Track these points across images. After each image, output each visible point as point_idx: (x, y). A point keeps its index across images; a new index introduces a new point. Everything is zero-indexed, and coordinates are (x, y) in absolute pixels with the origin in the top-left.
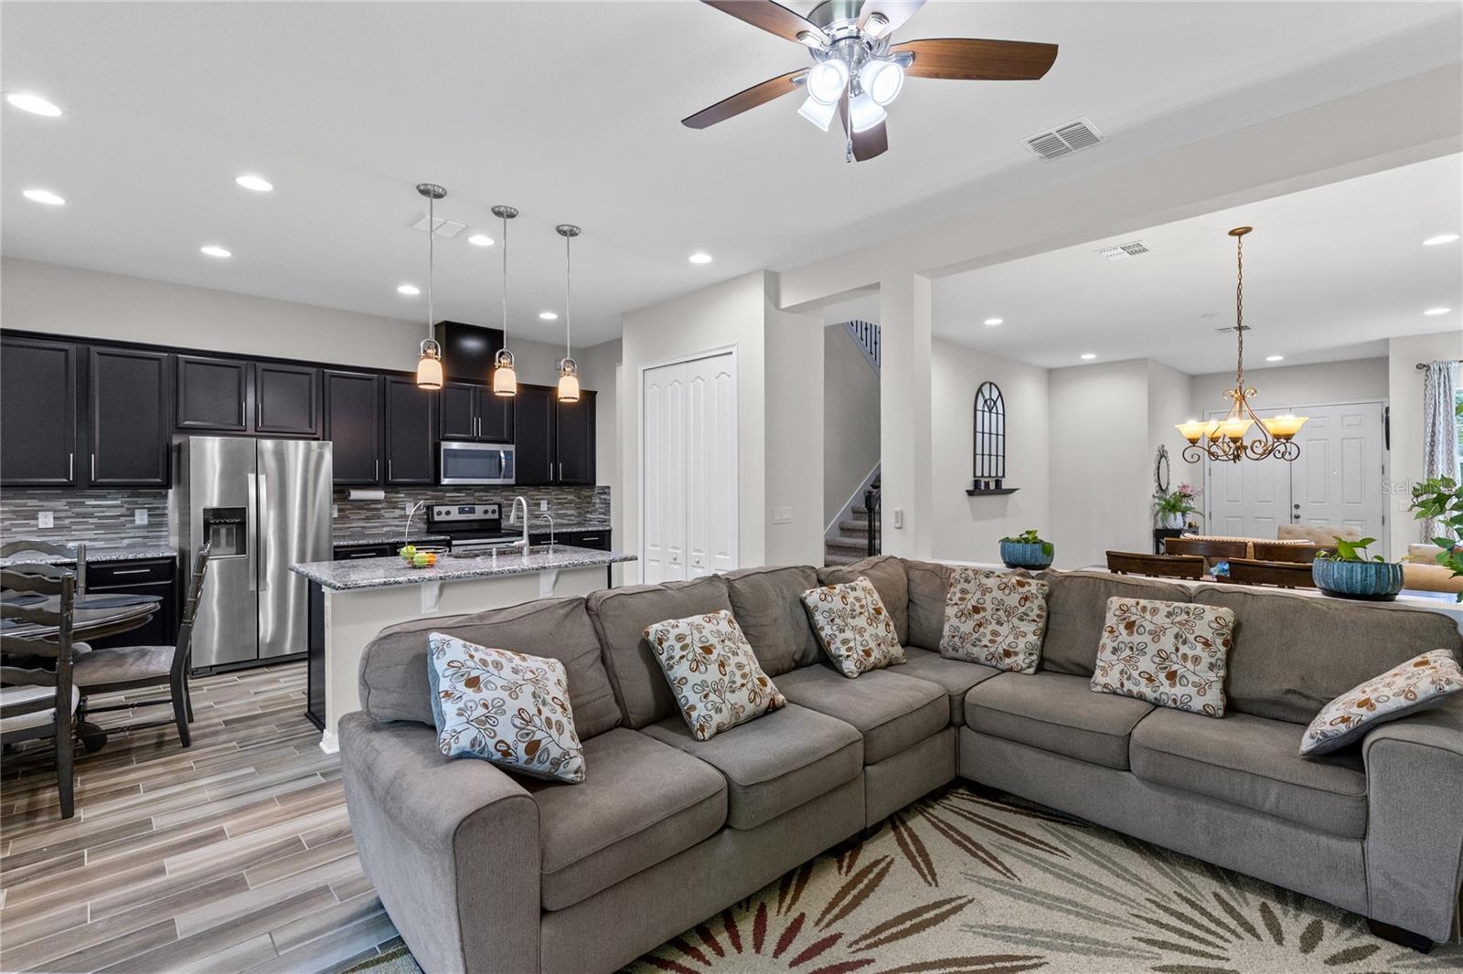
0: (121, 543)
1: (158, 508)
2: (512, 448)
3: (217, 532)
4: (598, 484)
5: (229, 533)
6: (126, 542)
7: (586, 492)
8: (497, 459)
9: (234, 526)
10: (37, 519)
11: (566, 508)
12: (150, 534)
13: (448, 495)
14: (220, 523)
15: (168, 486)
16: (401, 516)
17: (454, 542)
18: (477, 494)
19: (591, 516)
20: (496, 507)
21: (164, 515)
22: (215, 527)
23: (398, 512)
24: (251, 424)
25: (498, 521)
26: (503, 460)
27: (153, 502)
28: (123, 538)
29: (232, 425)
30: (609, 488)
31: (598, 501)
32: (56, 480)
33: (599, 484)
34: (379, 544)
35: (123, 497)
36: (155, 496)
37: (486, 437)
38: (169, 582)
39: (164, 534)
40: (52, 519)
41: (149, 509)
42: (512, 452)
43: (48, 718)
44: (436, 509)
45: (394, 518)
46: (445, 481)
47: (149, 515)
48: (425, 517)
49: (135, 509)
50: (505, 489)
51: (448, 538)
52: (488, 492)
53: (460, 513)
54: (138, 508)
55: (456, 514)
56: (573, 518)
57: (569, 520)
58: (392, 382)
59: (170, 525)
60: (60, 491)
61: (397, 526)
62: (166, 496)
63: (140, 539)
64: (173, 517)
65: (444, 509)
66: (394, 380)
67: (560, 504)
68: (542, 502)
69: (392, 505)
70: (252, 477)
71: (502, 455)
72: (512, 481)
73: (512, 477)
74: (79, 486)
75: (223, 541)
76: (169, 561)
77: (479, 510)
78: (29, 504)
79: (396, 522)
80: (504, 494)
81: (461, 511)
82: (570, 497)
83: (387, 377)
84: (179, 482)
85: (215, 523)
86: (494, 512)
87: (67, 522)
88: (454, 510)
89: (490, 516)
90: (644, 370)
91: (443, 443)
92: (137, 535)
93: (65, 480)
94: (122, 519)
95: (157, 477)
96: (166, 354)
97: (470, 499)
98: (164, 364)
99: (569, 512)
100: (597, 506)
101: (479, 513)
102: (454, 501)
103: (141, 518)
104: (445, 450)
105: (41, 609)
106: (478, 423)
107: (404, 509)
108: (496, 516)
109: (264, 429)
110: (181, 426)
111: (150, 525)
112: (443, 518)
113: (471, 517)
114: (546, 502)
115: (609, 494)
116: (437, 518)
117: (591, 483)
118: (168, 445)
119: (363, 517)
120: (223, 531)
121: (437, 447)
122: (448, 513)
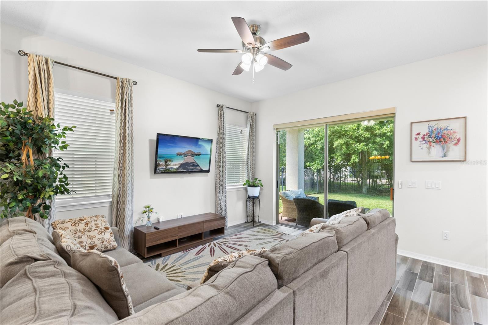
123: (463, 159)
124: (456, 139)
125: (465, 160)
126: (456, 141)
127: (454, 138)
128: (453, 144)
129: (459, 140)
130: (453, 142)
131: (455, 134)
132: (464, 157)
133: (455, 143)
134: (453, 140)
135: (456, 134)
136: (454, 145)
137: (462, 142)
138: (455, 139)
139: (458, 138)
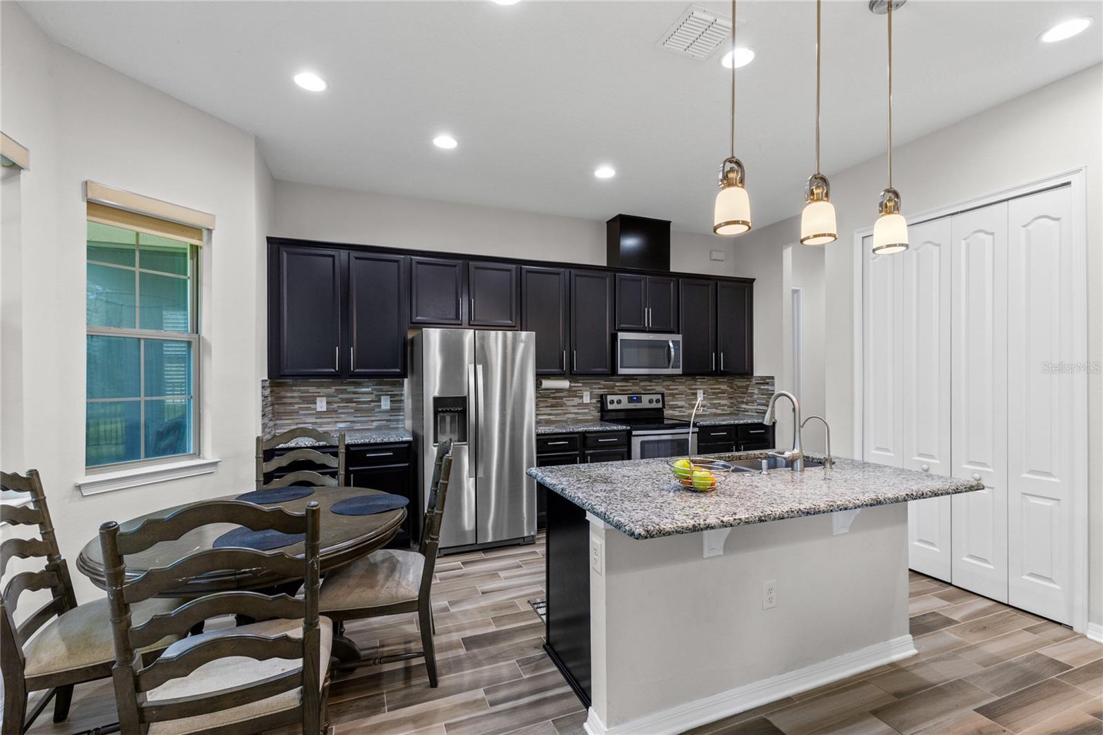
0: (372, 425)
1: (397, 395)
2: (679, 337)
3: (443, 419)
4: (755, 375)
5: (452, 421)
6: (375, 424)
7: (740, 382)
8: (666, 348)
9: (457, 414)
10: (316, 403)
11: (720, 398)
12: (392, 418)
13: (621, 384)
14: (447, 411)
15: (405, 376)
16: (579, 405)
17: (634, 433)
18: (642, 384)
19: (747, 407)
20: (659, 397)
21: (401, 401)
22: (442, 414)
23: (577, 400)
24: (465, 318)
25: (660, 411)
26: (672, 350)
27: (392, 389)
28: (373, 421)
29: (452, 319)
30: (772, 378)
31: (756, 391)
32: (327, 370)
33: (758, 372)
34: (571, 433)
35: (373, 385)
36: (394, 384)
37: (656, 327)
38: (407, 464)
39: (401, 417)
40: (325, 404)
41: (392, 396)
42: (679, 342)
43: (294, 699)
44: (609, 398)
45: (573, 406)
46: (621, 371)
47: (391, 401)
48: (599, 405)
49: (381, 395)
50: (667, 379)
51: (629, 428)
52: (651, 381)
53: (629, 402)
54: (383, 395)
55: (625, 404)
56: (726, 408)
57: (722, 410)
58: (576, 275)
59: (406, 410)
60: (330, 380)
61: (576, 413)
62: (402, 385)
63: (385, 422)
64: (408, 403)
65: (615, 398)
66: (577, 273)
67: (714, 393)
68: (698, 391)
69: (572, 393)
70: (471, 367)
71: (671, 345)
72: (679, 371)
73: (679, 368)
74: (343, 375)
75: (448, 428)
76: (406, 445)
77: (645, 398)
78: (310, 391)
79: (575, 410)
80: (665, 383)
81: (630, 400)
82: (724, 387)
83: (572, 270)
84: (412, 373)
85: (443, 412)
86: (658, 401)
87: (335, 405)
88: (624, 398)
89: (654, 405)
90: (863, 238)
91: (619, 334)
92: (383, 419)
93: (333, 370)
94: (373, 404)
95: (397, 368)
96: (403, 256)
97: (636, 389)
98: (402, 263)
99: (723, 402)
100: (756, 396)
101: (645, 403)
102: (623, 390)
103: (386, 404)
104: (621, 340)
105: (282, 555)
106: (648, 312)
107: (581, 397)
108: (660, 405)
109: (475, 323)
110: (414, 321)
111: (392, 410)
112: (615, 406)
113: (639, 406)
114: (702, 391)
115: (773, 385)
116: (610, 407)
117: (748, 373)
118: (404, 339)
119: (549, 405)
120: (448, 419)
121: (614, 337)
122: (619, 402)
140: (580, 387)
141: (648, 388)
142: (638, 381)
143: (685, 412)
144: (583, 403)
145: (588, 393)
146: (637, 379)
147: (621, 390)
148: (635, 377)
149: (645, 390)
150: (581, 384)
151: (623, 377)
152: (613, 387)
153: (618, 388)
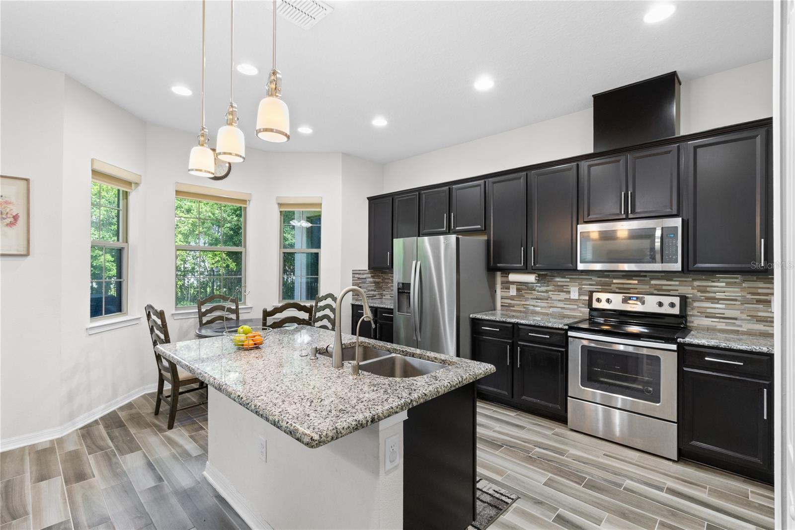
2: (676, 222)
13: (615, 281)
16: (566, 300)
18: (653, 282)
20: (677, 301)
23: (563, 296)
25: (677, 318)
26: (659, 240)
37: (639, 213)
42: (676, 227)
44: (595, 296)
45: (559, 301)
46: (582, 266)
48: (587, 303)
53: (623, 302)
55: (618, 304)
61: (562, 308)
65: (606, 296)
70: (414, 262)
71: (658, 233)
72: (678, 267)
73: (676, 262)
79: (561, 305)
80: (696, 283)
81: (626, 301)
86: (673, 305)
88: (617, 298)
89: (666, 310)
91: (579, 227)
97: (645, 288)
102: (624, 289)
106: (626, 197)
107: (569, 292)
108: (676, 311)
112: (604, 305)
116: (596, 305)
122: (610, 301)
123: (25, 253)
124: (12, 215)
125: (27, 255)
126: (12, 220)
127: (7, 213)
128: (5, 224)
129: (16, 218)
130: (6, 220)
131: (8, 206)
132: (25, 249)
133: (8, 222)
134: (4, 216)
135: (10, 206)
136: (7, 225)
137: (22, 221)
138: (9, 215)
139: (14, 214)
140: (568, 282)
141: (664, 288)
142: (648, 278)
143: (741, 326)
144: (570, 299)
145: (577, 289)
146: (645, 276)
147: (619, 288)
148: (642, 274)
149: (658, 290)
150: (568, 280)
151: (624, 274)
152: (609, 284)
153: (616, 286)
